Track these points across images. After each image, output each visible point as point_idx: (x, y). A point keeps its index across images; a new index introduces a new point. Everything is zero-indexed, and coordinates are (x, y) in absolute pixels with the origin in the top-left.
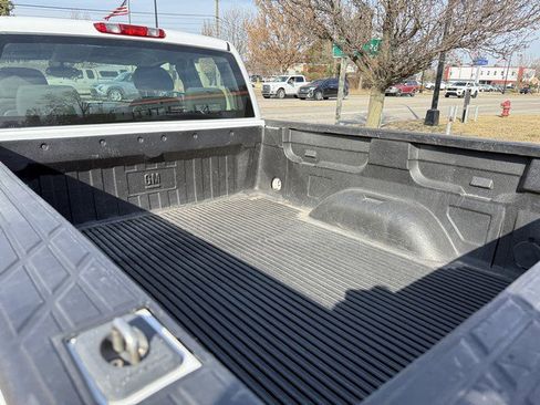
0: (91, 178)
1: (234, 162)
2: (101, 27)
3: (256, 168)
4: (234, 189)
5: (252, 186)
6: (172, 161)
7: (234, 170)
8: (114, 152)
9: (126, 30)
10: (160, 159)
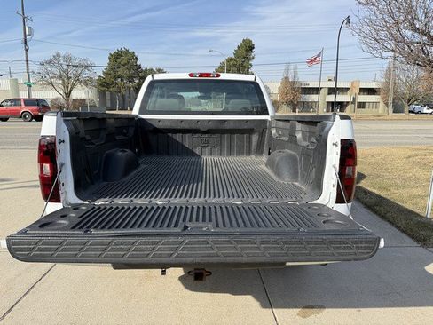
0: (178, 137)
1: (250, 138)
2: (191, 75)
3: (263, 143)
4: (249, 153)
5: (262, 153)
6: (214, 134)
7: (250, 142)
8: (187, 127)
9: (201, 75)
10: (207, 132)
